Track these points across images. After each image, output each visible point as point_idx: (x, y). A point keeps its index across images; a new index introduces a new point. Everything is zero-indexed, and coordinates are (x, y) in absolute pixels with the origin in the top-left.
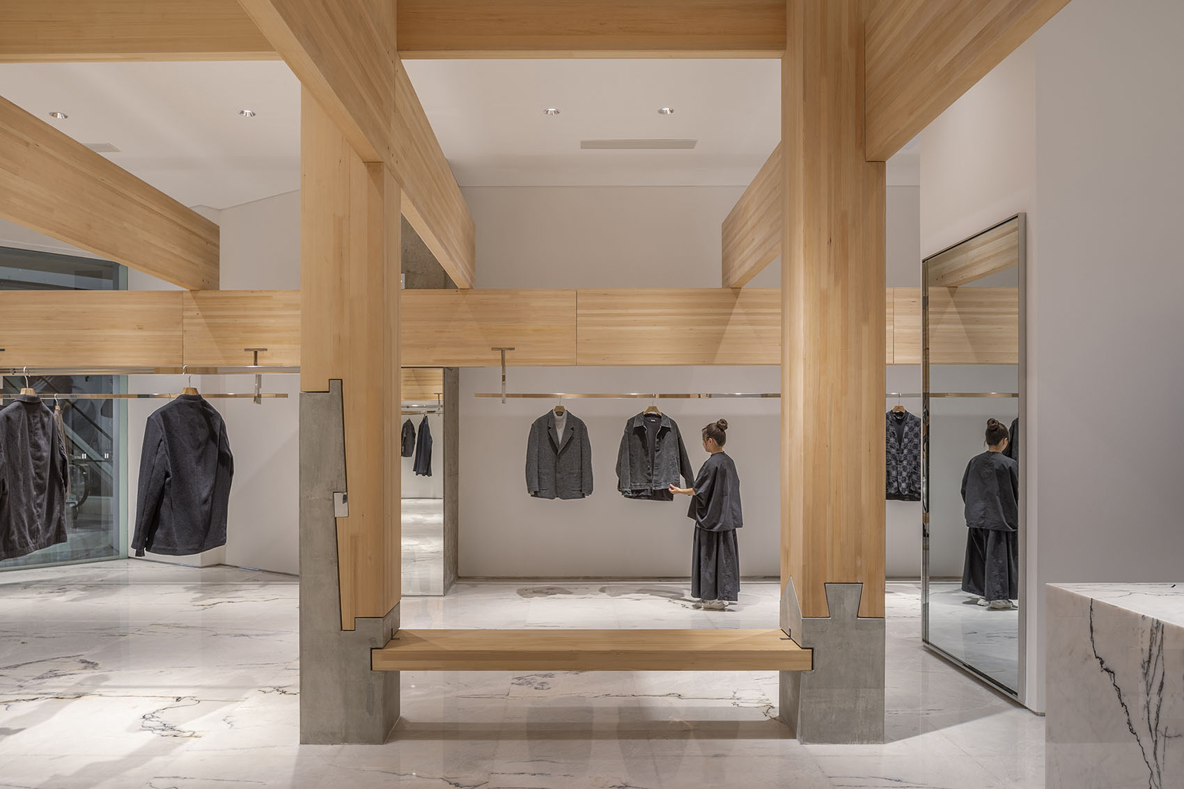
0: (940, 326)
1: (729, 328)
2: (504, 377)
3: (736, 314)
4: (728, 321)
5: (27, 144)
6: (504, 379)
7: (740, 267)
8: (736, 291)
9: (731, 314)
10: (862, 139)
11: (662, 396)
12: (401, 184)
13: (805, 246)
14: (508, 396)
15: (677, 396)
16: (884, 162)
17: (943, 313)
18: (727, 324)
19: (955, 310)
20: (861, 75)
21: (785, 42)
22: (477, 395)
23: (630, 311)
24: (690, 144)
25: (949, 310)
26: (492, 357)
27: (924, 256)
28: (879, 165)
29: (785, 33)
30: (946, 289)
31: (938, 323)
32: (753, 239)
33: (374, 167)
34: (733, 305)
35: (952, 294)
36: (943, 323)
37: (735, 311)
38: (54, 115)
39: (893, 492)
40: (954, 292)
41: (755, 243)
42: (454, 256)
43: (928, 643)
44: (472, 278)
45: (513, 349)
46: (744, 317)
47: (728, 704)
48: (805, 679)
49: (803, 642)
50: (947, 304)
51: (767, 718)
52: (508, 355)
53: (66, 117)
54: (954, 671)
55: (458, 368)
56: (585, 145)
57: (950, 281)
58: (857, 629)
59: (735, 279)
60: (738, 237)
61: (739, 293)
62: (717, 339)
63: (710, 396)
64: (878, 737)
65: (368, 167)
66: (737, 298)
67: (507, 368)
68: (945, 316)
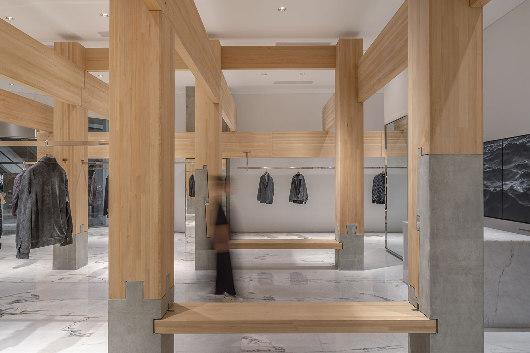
0: (398, 144)
1: (324, 145)
2: (247, 162)
3: (327, 140)
4: (324, 142)
5: (104, 92)
6: (247, 163)
7: (328, 125)
8: (327, 132)
9: (325, 140)
10: (357, 96)
11: (302, 168)
12: (222, 107)
13: (340, 127)
14: (248, 168)
15: (308, 168)
16: (363, 103)
17: (399, 140)
18: (324, 144)
19: (403, 138)
20: (356, 78)
21: (336, 66)
22: (238, 168)
23: (291, 139)
24: (311, 82)
25: (401, 138)
26: (243, 155)
27: (385, 124)
28: (362, 104)
29: (336, 63)
30: (400, 131)
31: (397, 143)
32: (331, 117)
33: (217, 105)
34: (326, 137)
35: (402, 133)
36: (399, 143)
37: (327, 139)
38: (99, 76)
39: (381, 201)
40: (403, 132)
41: (332, 118)
42: (232, 122)
43: (387, 249)
44: (236, 127)
45: (250, 152)
46: (330, 141)
47: (320, 263)
48: (340, 252)
49: (340, 241)
50: (400, 137)
51: (331, 265)
52: (249, 154)
53: (103, 76)
54: (393, 256)
55: (230, 158)
56: (275, 83)
57: (401, 129)
58: (355, 237)
59: (326, 128)
60: (327, 115)
61: (328, 133)
62: (321, 148)
63: (322, 168)
64: (362, 268)
65: (215, 105)
66: (327, 134)
67: (248, 158)
68: (400, 141)
